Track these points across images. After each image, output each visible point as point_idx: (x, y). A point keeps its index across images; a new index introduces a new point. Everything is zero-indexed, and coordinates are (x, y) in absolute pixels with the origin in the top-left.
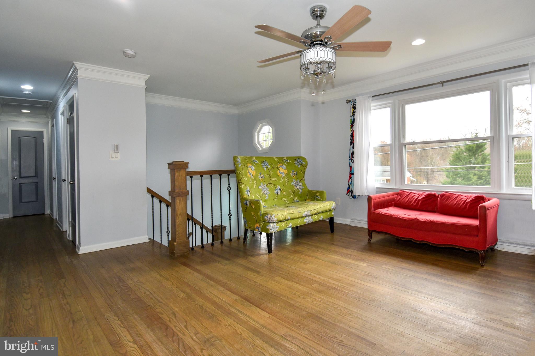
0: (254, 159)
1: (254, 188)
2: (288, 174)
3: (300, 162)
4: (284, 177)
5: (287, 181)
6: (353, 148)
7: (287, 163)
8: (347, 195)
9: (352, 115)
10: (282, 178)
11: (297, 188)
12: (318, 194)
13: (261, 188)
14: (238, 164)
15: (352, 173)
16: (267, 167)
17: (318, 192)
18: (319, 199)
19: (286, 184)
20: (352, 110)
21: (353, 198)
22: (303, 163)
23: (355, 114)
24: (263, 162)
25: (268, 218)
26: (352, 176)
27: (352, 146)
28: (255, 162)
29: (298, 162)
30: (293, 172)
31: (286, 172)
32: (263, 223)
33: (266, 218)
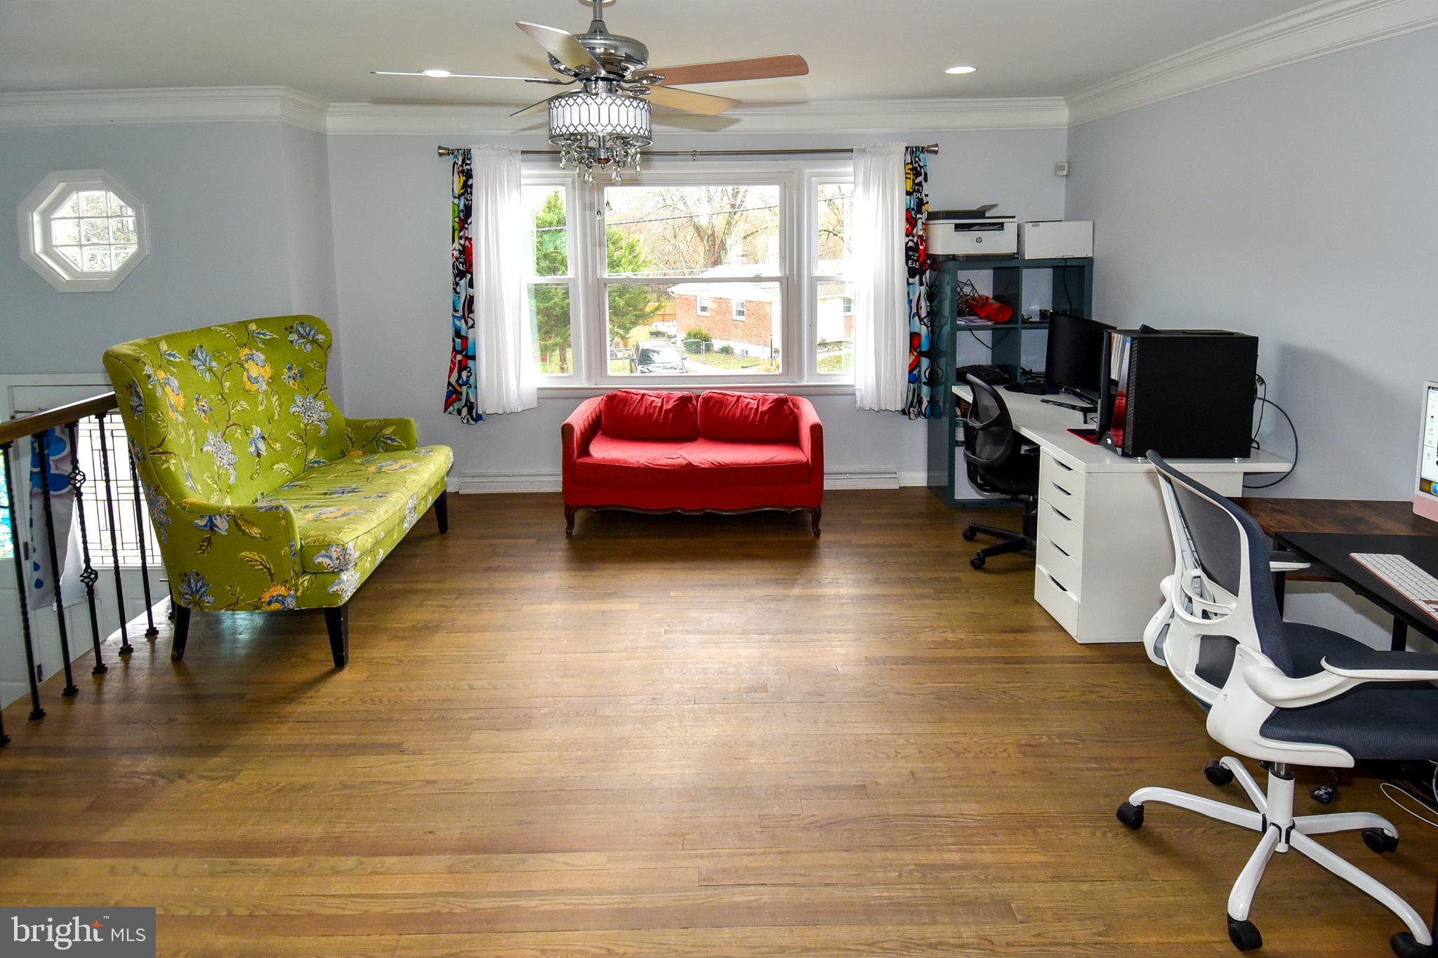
0: (164, 346)
1: (193, 455)
2: (273, 380)
3: (308, 335)
4: (265, 392)
5: (277, 404)
6: (471, 285)
7: (264, 342)
8: (446, 410)
9: (463, 194)
10: (260, 398)
11: (310, 421)
12: (388, 431)
13: (209, 448)
14: (154, 389)
15: (470, 353)
16: (210, 370)
17: (386, 423)
18: (396, 443)
19: (277, 414)
20: (458, 180)
21: (473, 423)
22: (320, 337)
23: (471, 193)
24: (193, 351)
25: (330, 558)
26: (470, 363)
27: (463, 282)
28: (172, 359)
29: (301, 336)
30: (290, 369)
31: (267, 372)
32: (307, 577)
33: (320, 560)
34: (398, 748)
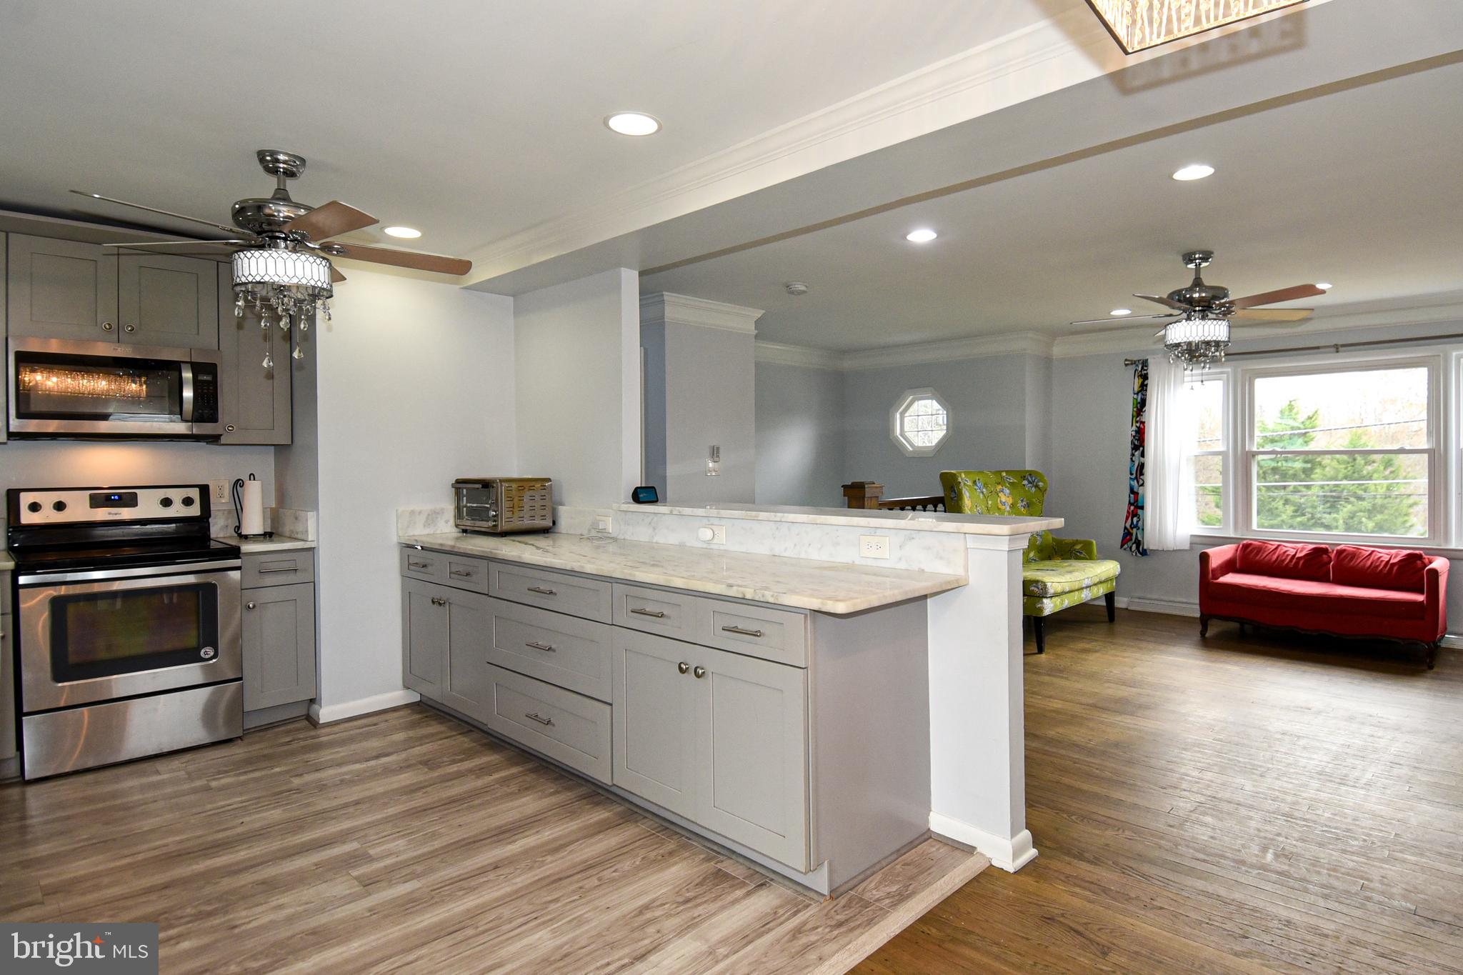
0: (964, 474)
2: (1013, 506)
3: (1034, 482)
4: (1008, 512)
6: (1143, 455)
7: (1010, 483)
8: (1122, 546)
9: (1140, 391)
12: (1078, 547)
15: (1140, 505)
16: (983, 493)
17: (1077, 542)
18: (1082, 556)
20: (1138, 382)
21: (1140, 555)
22: (1041, 484)
23: (1146, 390)
24: (975, 481)
25: (1038, 588)
26: (1140, 512)
27: (1137, 453)
28: (966, 481)
29: (1030, 482)
30: (1022, 501)
31: (1010, 501)
33: (1033, 588)
34: (1067, 678)
